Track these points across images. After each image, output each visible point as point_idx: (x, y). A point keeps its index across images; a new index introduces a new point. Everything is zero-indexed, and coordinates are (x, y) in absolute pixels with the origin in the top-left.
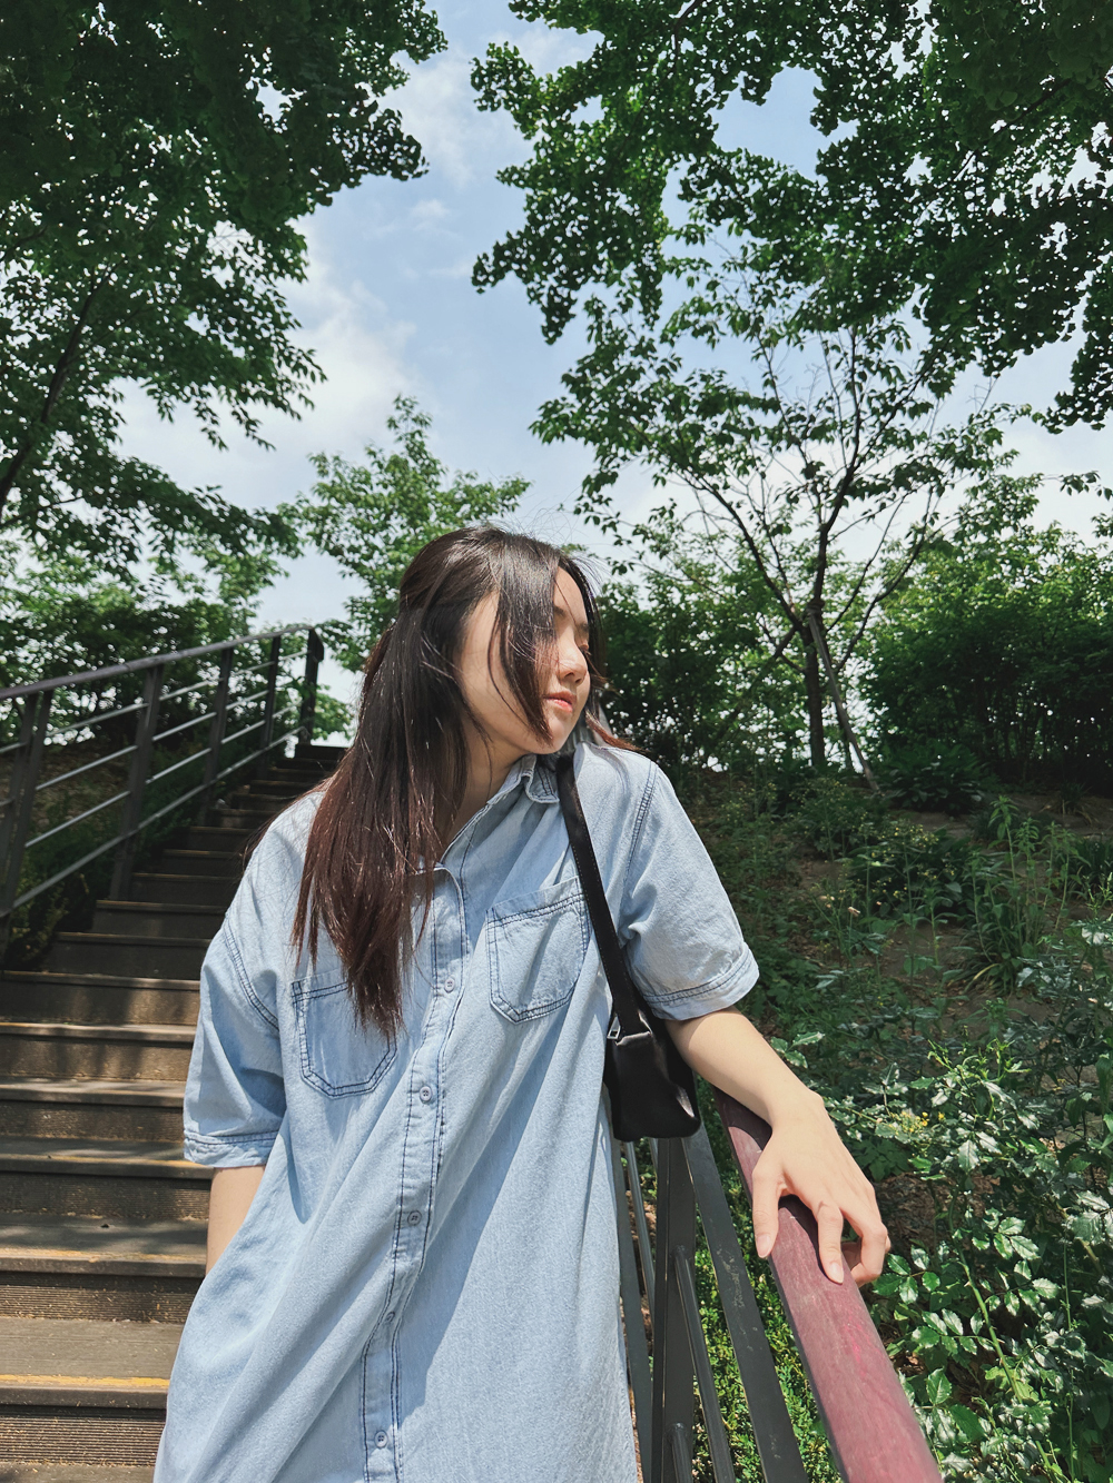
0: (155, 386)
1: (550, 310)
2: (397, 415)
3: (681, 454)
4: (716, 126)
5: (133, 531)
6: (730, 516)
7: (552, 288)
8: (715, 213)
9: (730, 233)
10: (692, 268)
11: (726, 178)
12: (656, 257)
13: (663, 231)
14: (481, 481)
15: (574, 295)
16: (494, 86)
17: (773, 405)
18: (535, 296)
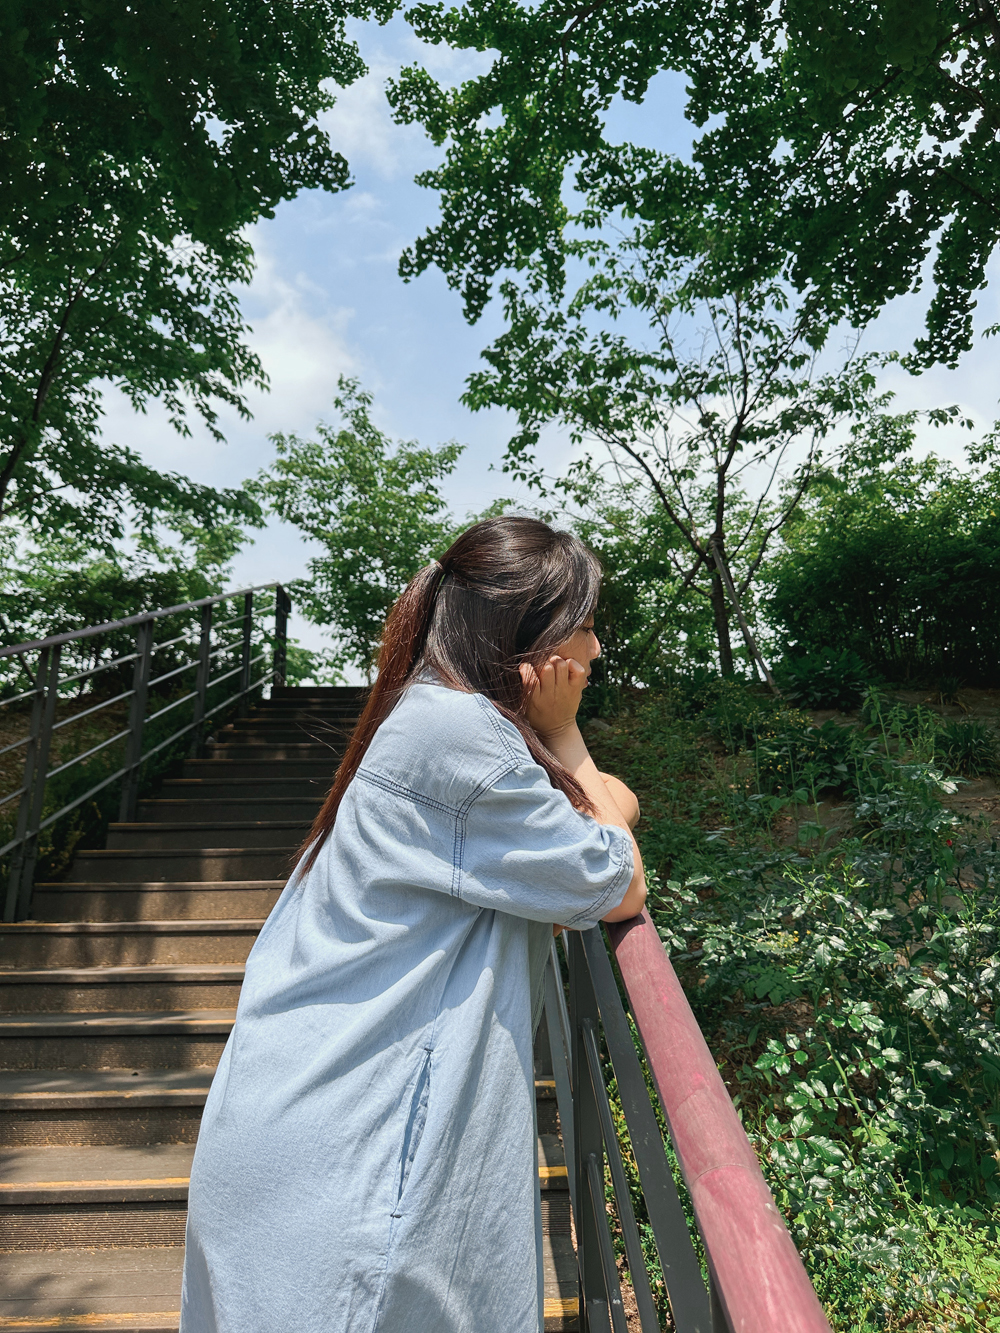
0: (128, 384)
1: (469, 295)
2: (341, 395)
3: (593, 413)
4: (603, 125)
5: (117, 511)
6: (638, 464)
7: (469, 275)
8: (608, 200)
9: (623, 216)
10: (592, 249)
11: (616, 170)
12: (558, 243)
13: (563, 218)
14: (421, 448)
15: (489, 280)
16: (407, 103)
17: (670, 365)
18: (454, 283)
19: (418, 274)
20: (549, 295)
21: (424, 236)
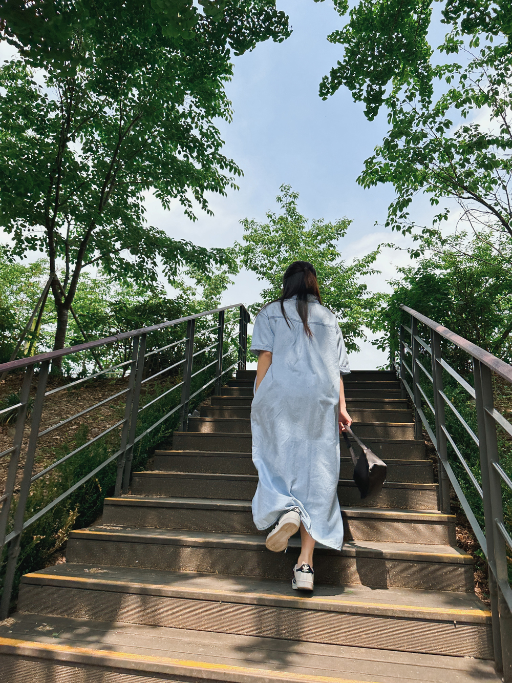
0: (160, 192)
1: (368, 100)
2: (281, 194)
7: (369, 86)
14: (326, 222)
15: (383, 88)
19: (332, 94)
20: (421, 103)
21: (336, 67)
